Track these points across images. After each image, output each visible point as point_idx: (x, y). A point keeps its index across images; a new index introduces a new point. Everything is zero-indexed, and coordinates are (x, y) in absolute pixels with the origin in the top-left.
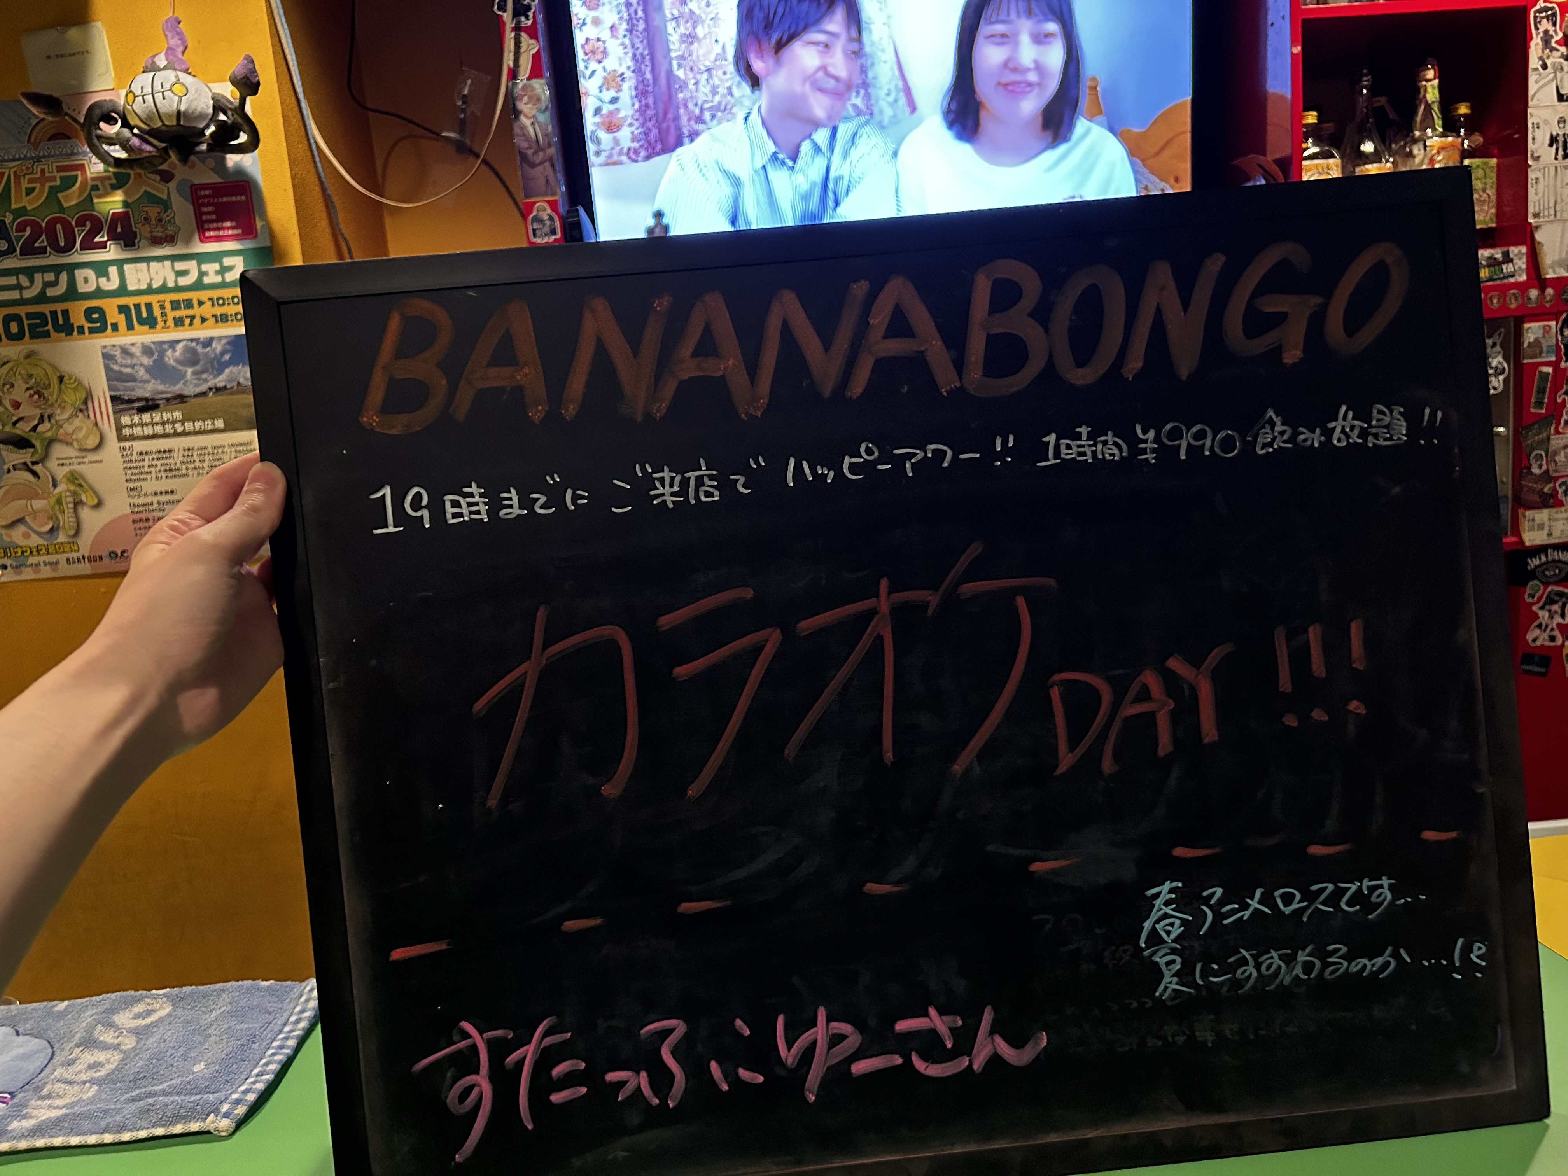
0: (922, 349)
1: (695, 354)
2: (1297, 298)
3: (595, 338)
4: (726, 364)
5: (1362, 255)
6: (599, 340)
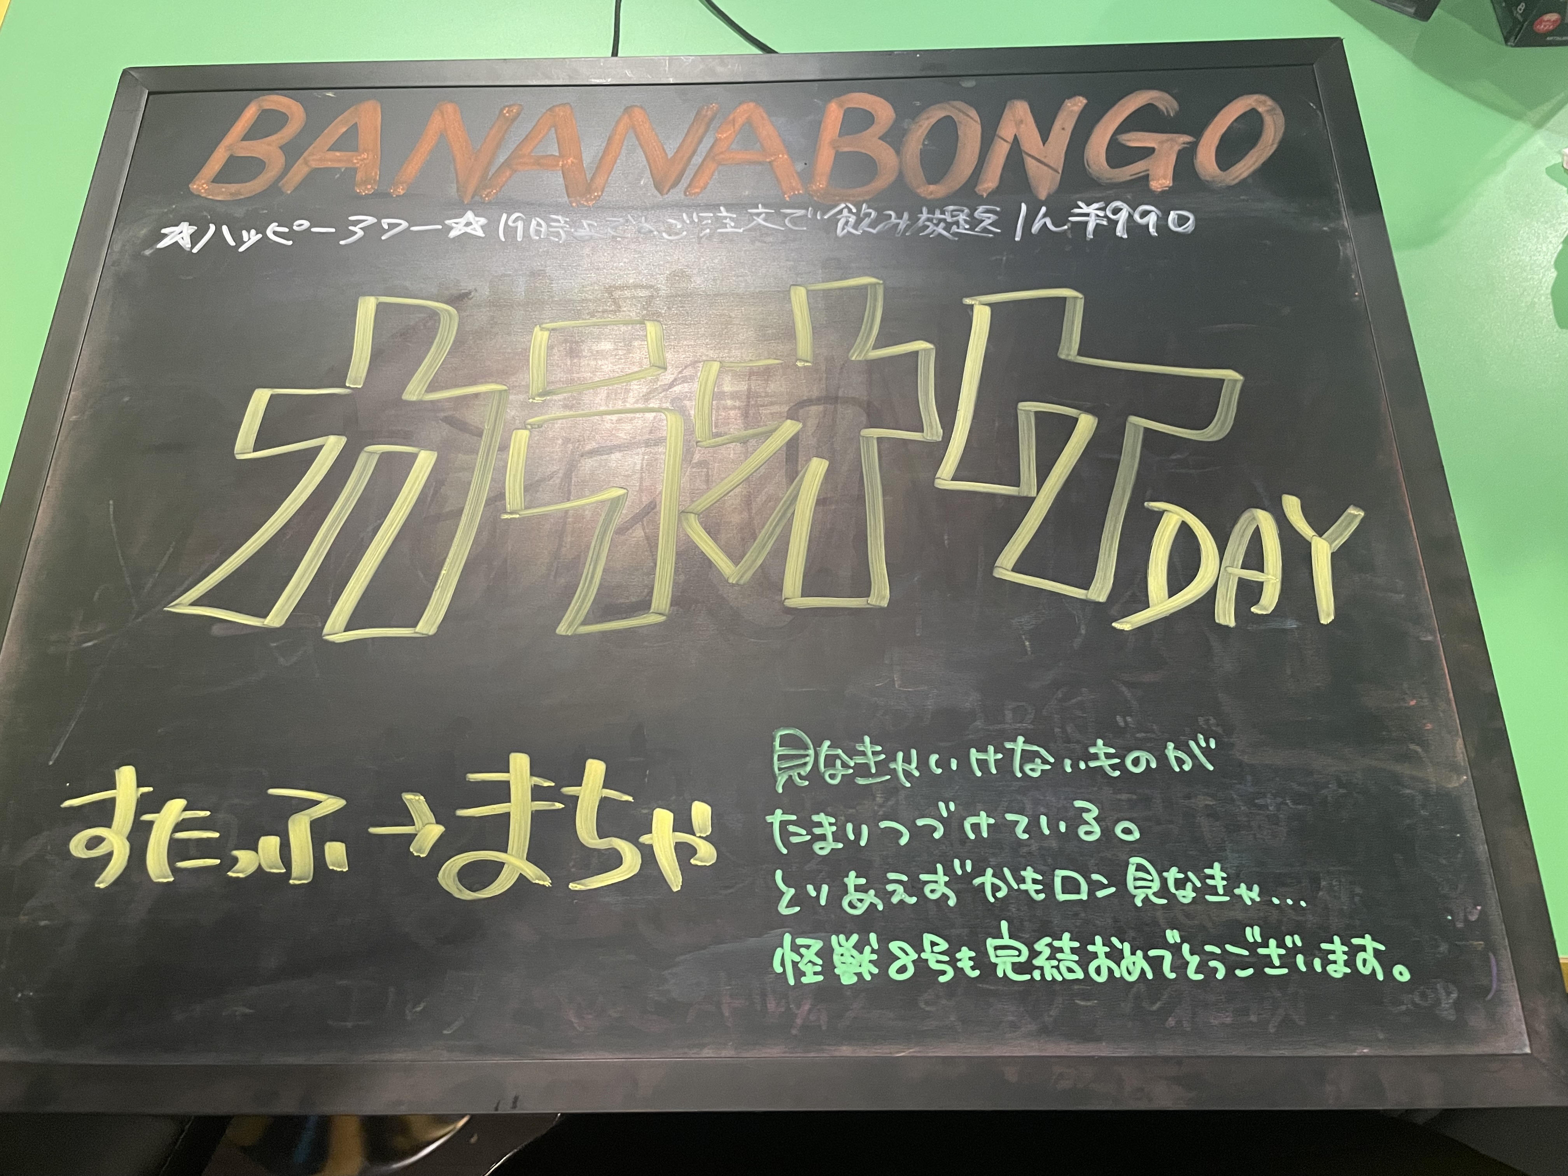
0: (768, 160)
1: (534, 152)
2: (1164, 136)
3: (439, 135)
4: (565, 162)
5: (1233, 104)
6: (442, 136)
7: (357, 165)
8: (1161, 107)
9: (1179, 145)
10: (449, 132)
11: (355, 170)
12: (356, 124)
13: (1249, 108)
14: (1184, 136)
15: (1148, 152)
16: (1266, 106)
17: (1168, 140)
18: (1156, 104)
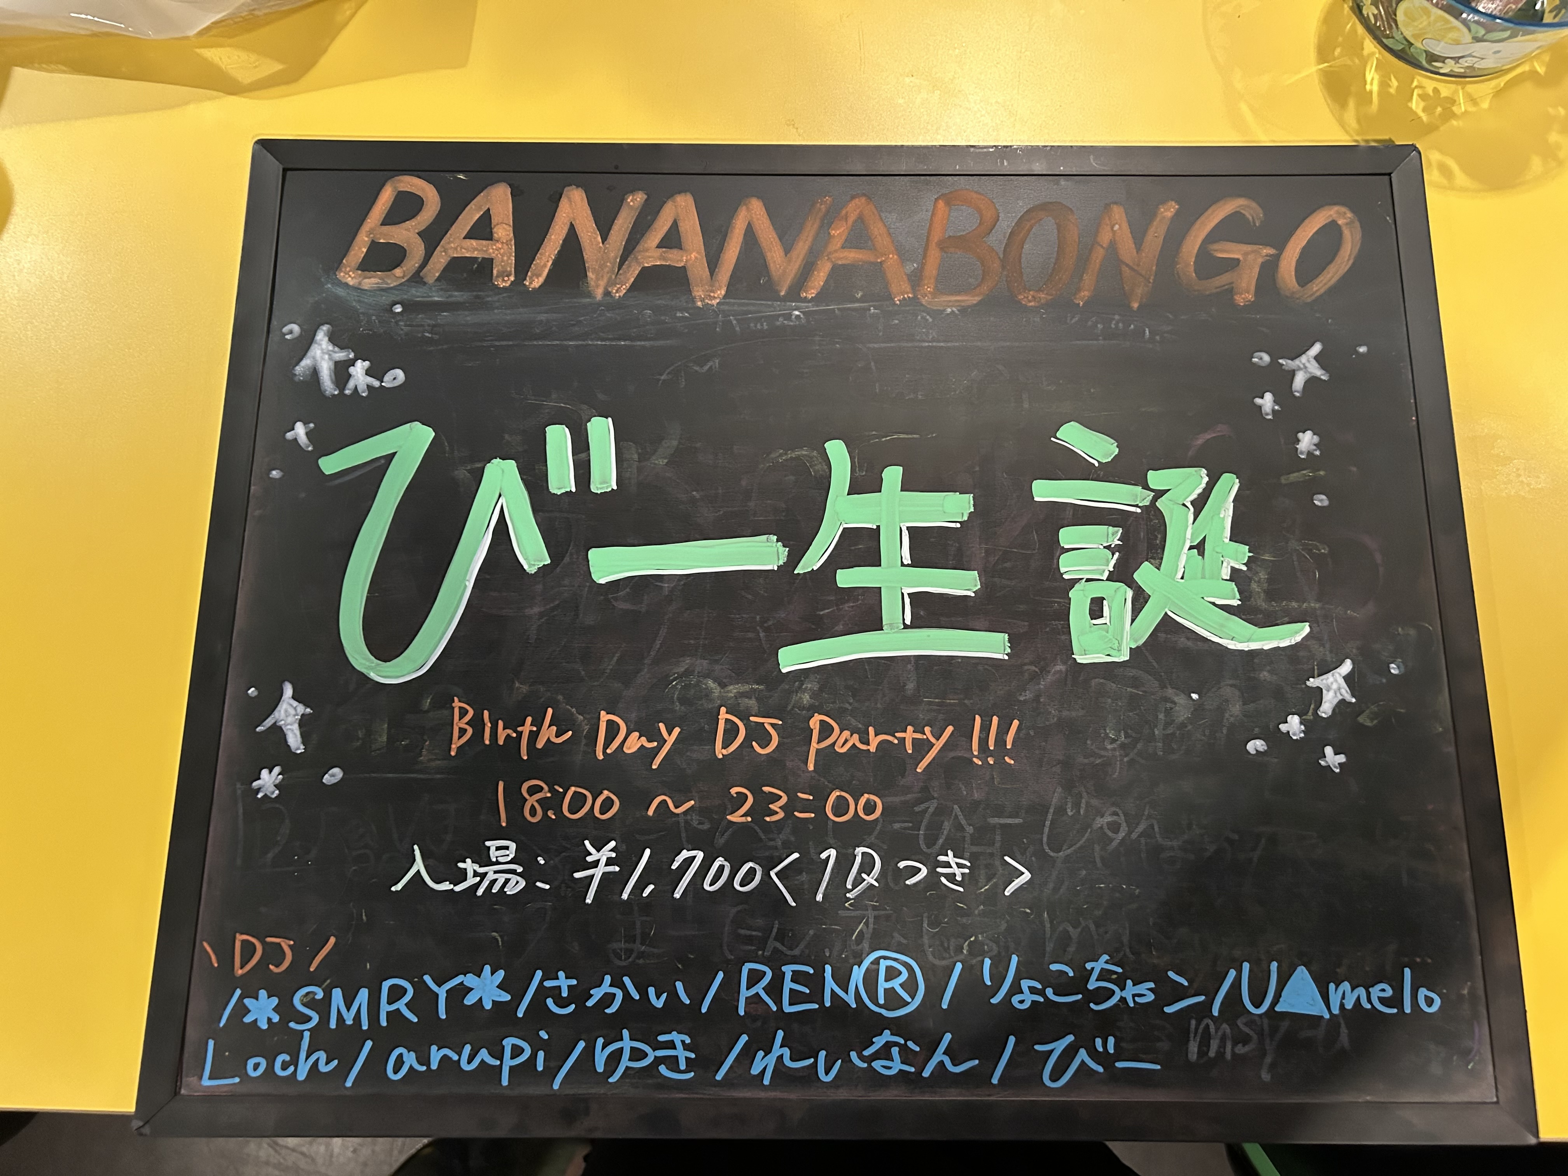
0: (879, 261)
1: (659, 246)
2: (1249, 248)
3: (569, 224)
4: (689, 257)
5: (1314, 214)
6: (572, 225)
7: (494, 255)
8: (1247, 215)
9: (1263, 257)
10: (578, 222)
11: (491, 260)
12: (489, 209)
13: (1330, 220)
14: (1268, 248)
15: (1234, 264)
16: (1345, 218)
17: (1253, 252)
18: (1242, 211)
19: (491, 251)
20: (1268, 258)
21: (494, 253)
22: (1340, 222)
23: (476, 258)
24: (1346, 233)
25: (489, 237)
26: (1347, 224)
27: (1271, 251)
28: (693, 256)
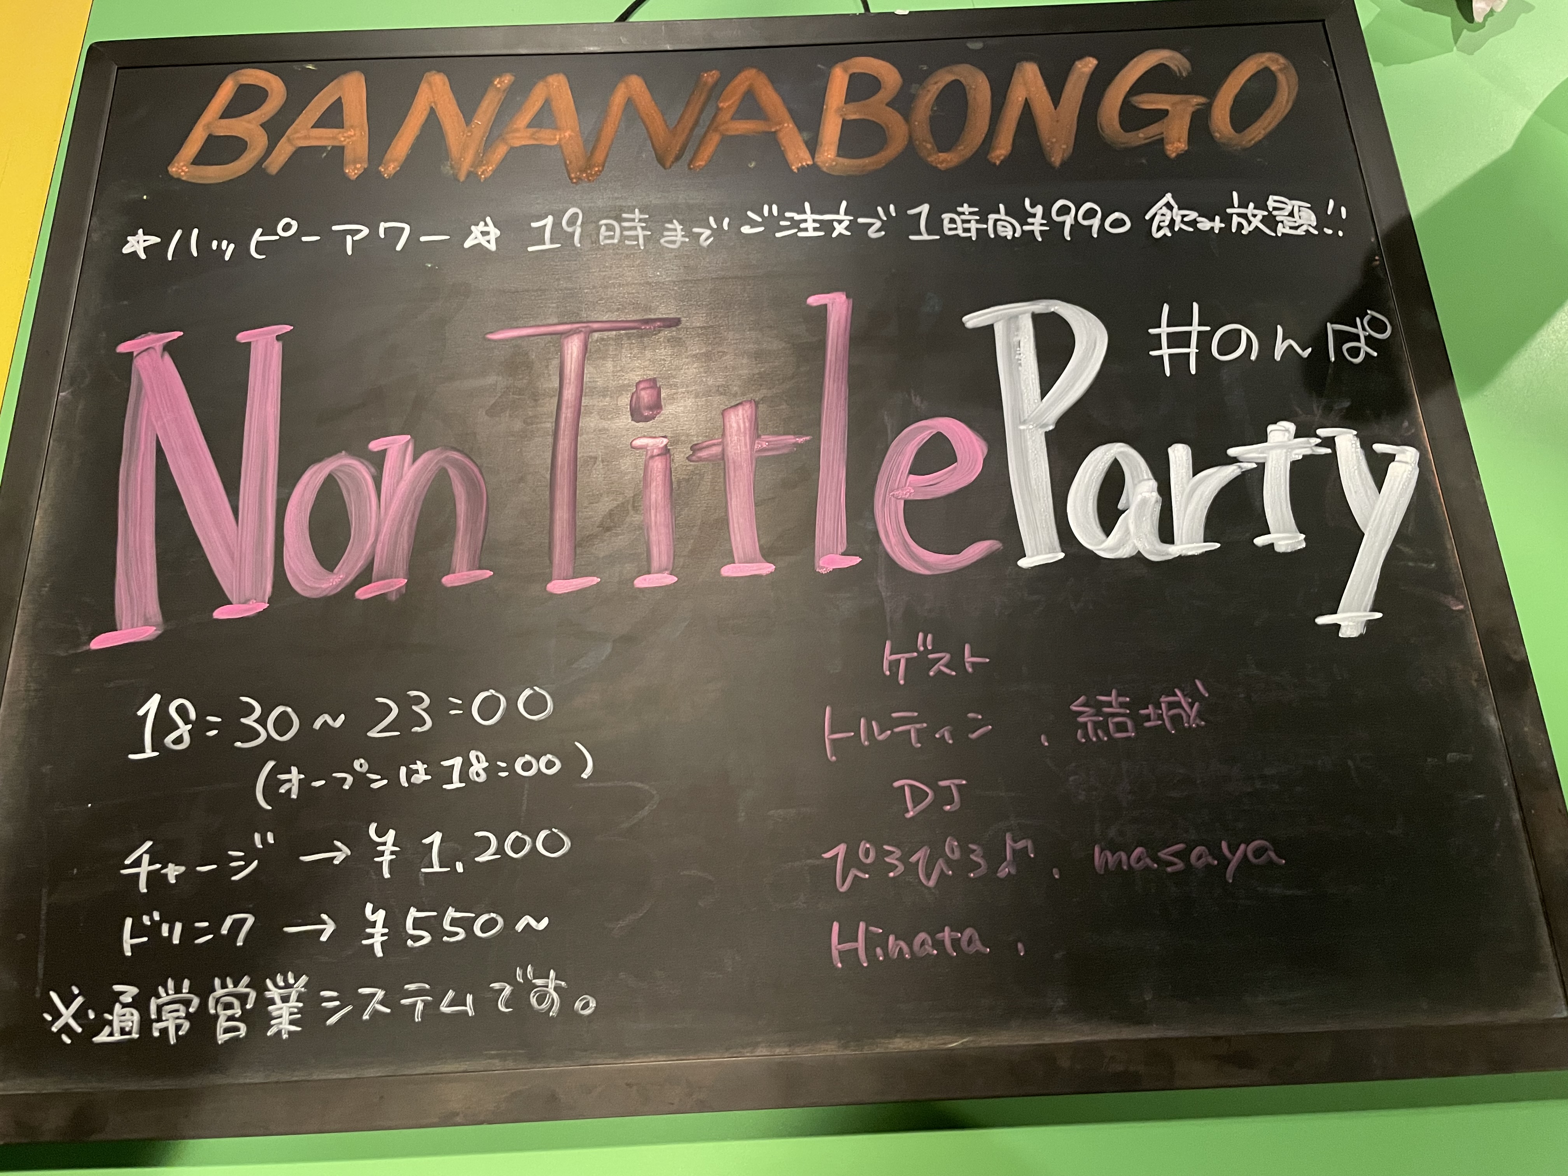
0: (773, 130)
1: (529, 126)
2: (1176, 98)
3: (428, 109)
4: (562, 136)
5: (1245, 62)
6: (432, 110)
7: (344, 143)
8: (1172, 66)
9: (1193, 106)
10: (439, 106)
11: (342, 148)
12: (340, 98)
13: (1262, 66)
14: (1198, 97)
15: (1162, 114)
16: (1279, 65)
17: (1181, 101)
18: (1167, 63)
19: (343, 139)
20: (1198, 107)
21: (345, 140)
22: (1274, 68)
23: (325, 147)
24: (1281, 77)
25: (340, 125)
26: (1281, 70)
27: (1201, 100)
28: (567, 134)
